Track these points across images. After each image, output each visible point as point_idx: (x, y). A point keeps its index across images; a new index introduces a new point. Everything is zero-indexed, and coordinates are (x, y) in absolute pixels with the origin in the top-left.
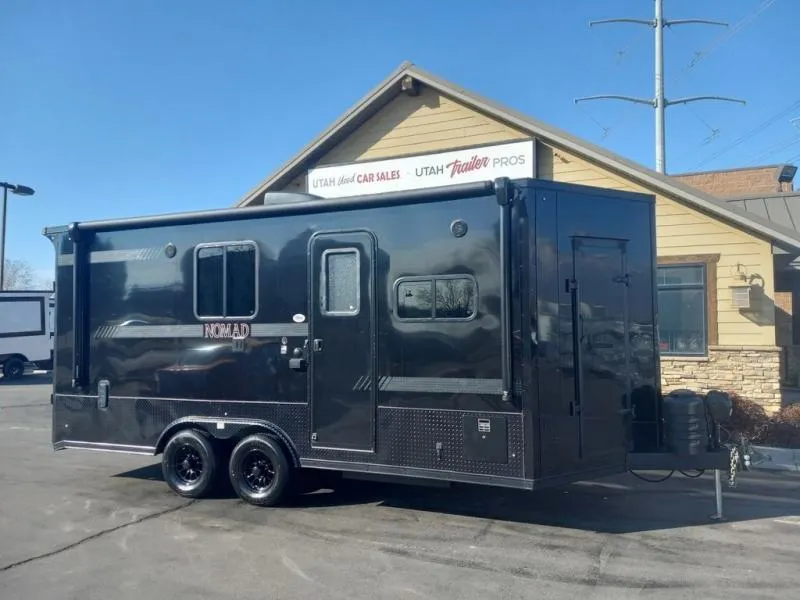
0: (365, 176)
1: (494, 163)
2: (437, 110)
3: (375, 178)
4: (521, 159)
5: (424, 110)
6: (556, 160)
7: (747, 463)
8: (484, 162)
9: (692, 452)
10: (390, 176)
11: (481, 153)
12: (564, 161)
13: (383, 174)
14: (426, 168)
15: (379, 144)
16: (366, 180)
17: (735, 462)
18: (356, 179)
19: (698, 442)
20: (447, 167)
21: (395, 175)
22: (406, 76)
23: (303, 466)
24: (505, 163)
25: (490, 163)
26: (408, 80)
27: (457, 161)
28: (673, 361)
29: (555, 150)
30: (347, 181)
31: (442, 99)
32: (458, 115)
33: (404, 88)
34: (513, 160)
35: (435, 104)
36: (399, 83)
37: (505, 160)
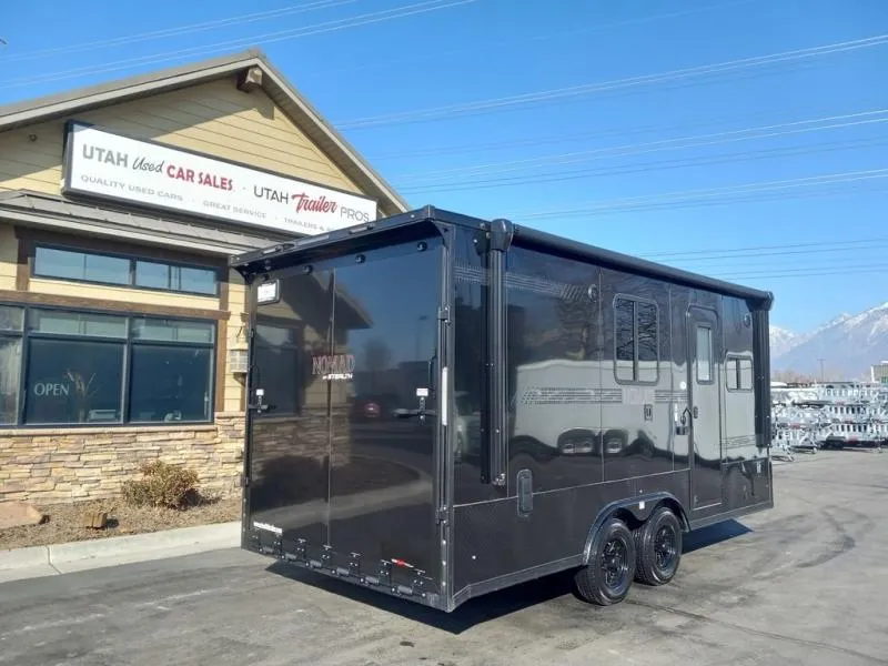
0: (181, 170)
1: (341, 212)
2: (271, 122)
3: (196, 178)
8: (332, 207)
10: (218, 183)
13: (208, 177)
14: (268, 190)
16: (180, 175)
18: (164, 169)
20: (294, 197)
21: (225, 184)
22: (256, 66)
25: (338, 211)
26: (258, 72)
27: (304, 195)
30: (150, 167)
33: (250, 80)
35: (268, 114)
37: (351, 213)
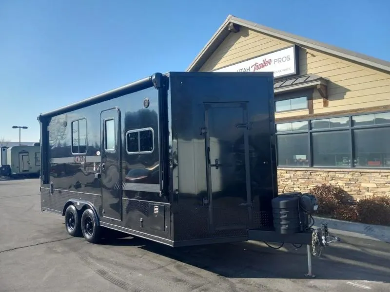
1: (274, 62)
2: (247, 38)
4: (288, 58)
5: (242, 39)
6: (308, 55)
7: (324, 242)
8: (270, 62)
9: (282, 232)
11: (267, 57)
12: (313, 55)
15: (223, 60)
17: (314, 240)
19: (287, 226)
20: (252, 67)
22: (230, 23)
23: (101, 225)
24: (280, 61)
26: (231, 24)
27: (256, 64)
28: (380, 172)
29: (308, 50)
31: (250, 32)
32: (258, 38)
33: (229, 29)
34: (284, 59)
35: (247, 35)
36: (227, 27)
37: (279, 60)
